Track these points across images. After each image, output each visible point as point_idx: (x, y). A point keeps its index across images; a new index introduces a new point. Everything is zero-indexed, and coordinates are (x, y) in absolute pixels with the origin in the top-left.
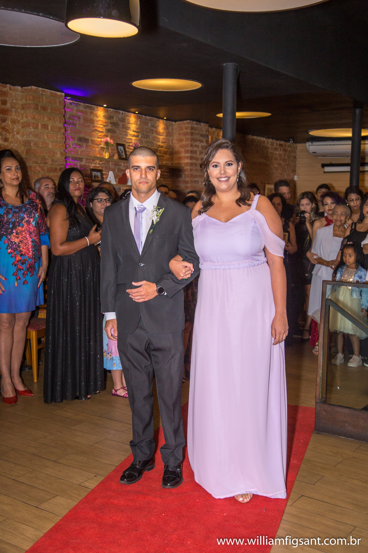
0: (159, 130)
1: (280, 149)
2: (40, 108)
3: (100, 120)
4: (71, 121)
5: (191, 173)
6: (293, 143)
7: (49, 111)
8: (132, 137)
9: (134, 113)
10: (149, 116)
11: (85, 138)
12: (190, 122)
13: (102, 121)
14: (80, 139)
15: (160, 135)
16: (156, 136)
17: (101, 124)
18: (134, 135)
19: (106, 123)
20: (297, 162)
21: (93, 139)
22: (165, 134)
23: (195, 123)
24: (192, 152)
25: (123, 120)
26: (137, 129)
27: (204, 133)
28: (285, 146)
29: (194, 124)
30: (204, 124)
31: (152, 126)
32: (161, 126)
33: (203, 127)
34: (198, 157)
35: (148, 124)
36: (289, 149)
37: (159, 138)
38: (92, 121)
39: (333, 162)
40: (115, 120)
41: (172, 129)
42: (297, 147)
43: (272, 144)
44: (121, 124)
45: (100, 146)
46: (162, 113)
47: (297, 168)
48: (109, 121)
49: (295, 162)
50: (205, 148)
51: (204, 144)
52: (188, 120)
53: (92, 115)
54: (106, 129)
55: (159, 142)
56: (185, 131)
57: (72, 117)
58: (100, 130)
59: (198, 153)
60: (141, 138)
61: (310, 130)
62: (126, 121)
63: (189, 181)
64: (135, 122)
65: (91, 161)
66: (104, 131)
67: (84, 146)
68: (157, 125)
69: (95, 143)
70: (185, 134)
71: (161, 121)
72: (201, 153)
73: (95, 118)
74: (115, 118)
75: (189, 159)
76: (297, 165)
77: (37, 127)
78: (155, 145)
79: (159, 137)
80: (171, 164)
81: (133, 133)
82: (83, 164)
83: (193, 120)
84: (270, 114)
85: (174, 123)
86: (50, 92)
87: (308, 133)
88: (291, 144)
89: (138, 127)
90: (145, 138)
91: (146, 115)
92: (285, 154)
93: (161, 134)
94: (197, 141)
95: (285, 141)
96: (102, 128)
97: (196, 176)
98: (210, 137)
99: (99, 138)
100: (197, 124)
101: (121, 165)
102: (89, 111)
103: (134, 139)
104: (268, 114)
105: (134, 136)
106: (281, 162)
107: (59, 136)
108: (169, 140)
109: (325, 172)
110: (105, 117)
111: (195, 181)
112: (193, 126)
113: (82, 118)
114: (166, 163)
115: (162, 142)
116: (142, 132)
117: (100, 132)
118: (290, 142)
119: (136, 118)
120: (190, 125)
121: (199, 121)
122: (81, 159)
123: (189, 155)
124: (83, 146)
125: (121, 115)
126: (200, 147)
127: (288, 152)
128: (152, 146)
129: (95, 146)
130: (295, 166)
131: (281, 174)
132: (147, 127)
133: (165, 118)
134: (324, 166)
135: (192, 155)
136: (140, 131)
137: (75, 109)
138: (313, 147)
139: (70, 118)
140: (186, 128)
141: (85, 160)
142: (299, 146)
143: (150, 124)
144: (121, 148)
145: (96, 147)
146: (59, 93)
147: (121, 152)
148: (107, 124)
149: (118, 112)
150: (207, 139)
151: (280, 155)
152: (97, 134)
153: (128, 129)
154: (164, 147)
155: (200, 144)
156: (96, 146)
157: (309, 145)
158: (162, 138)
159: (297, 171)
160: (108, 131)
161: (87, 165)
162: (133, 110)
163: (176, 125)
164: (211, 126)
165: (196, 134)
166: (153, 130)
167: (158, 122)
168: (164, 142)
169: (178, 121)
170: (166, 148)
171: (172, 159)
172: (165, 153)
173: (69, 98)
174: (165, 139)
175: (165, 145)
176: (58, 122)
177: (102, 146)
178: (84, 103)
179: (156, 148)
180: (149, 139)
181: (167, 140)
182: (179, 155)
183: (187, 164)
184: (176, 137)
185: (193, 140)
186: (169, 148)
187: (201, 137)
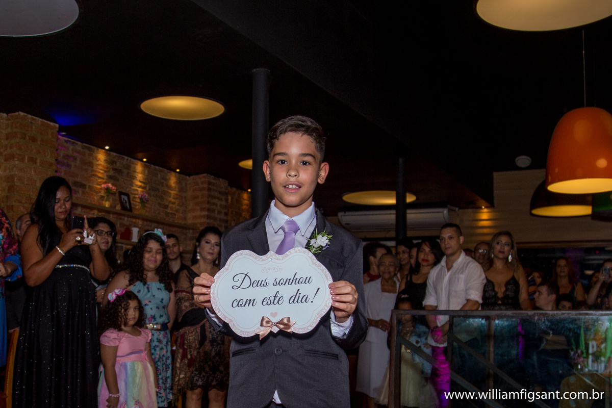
0: (170, 184)
2: (27, 138)
3: (101, 164)
4: (66, 161)
7: (39, 143)
8: (139, 188)
9: (142, 160)
10: (158, 166)
11: (81, 183)
12: (207, 176)
13: (103, 165)
15: (172, 190)
16: (166, 189)
17: (101, 169)
21: (91, 185)
22: (177, 189)
24: (209, 210)
25: (128, 167)
26: (144, 179)
27: (223, 191)
29: (212, 178)
30: (224, 180)
31: (163, 178)
32: (173, 180)
33: (222, 184)
34: (216, 216)
35: (157, 175)
37: (170, 193)
38: (91, 164)
40: (118, 166)
41: (186, 184)
44: (125, 171)
45: (100, 194)
46: (173, 165)
48: (112, 167)
50: (224, 207)
51: (223, 203)
52: (204, 173)
53: (91, 158)
54: (107, 176)
56: (201, 186)
57: (67, 157)
58: (100, 175)
59: (216, 212)
60: (149, 190)
62: (132, 170)
64: (142, 171)
65: (88, 210)
66: (105, 177)
67: (80, 192)
68: (168, 178)
69: (93, 190)
70: (201, 190)
71: (173, 174)
72: (219, 212)
73: (94, 161)
74: (118, 165)
75: (206, 217)
77: (22, 160)
78: (165, 200)
79: (170, 191)
80: (184, 224)
81: (140, 184)
83: (211, 174)
85: (188, 177)
86: (42, 122)
87: (341, 198)
89: (145, 177)
90: (153, 190)
91: (155, 165)
94: (215, 198)
96: (102, 173)
98: (230, 198)
99: (98, 184)
100: (216, 180)
101: (124, 219)
102: (87, 152)
103: (141, 191)
105: (140, 187)
108: (182, 197)
110: (108, 162)
112: (210, 180)
113: (78, 159)
114: (178, 223)
115: (174, 198)
116: (150, 183)
117: (100, 177)
119: (143, 167)
120: (207, 180)
121: (217, 175)
123: (206, 213)
124: (78, 192)
125: (125, 160)
126: (219, 205)
128: (161, 201)
129: (93, 194)
132: (156, 179)
133: (178, 170)
135: (209, 214)
136: (146, 182)
137: (71, 147)
138: (345, 218)
139: (64, 157)
140: (203, 183)
141: (80, 208)
143: (159, 176)
144: (124, 197)
146: (52, 124)
147: (124, 202)
148: (108, 169)
149: (123, 158)
150: (226, 198)
152: (97, 180)
153: (133, 178)
154: (176, 204)
155: (219, 203)
156: (95, 194)
158: (174, 193)
160: (110, 178)
162: (140, 157)
163: (190, 179)
164: (231, 185)
165: (213, 190)
166: (163, 183)
167: (169, 174)
168: (176, 198)
169: (192, 175)
170: (178, 205)
171: (185, 219)
172: (177, 211)
173: (64, 133)
174: (177, 195)
175: (177, 202)
176: (48, 157)
177: (102, 193)
178: (82, 142)
179: (167, 204)
180: (159, 192)
181: (179, 196)
182: (194, 214)
183: (202, 224)
184: (190, 193)
185: (209, 196)
186: (181, 206)
187: (220, 195)
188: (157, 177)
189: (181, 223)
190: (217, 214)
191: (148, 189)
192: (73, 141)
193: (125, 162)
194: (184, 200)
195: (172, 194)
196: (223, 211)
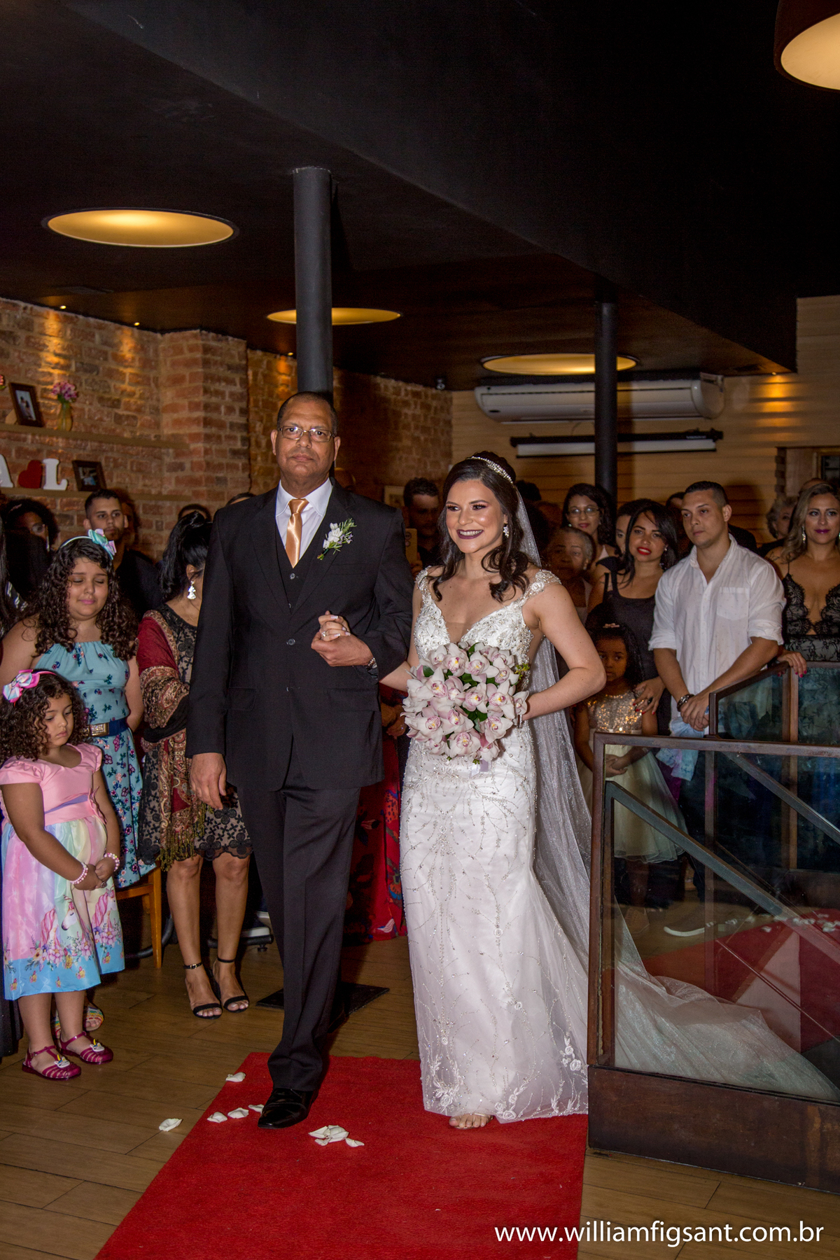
0: (123, 354)
1: (416, 404)
5: (208, 457)
6: (443, 390)
8: (54, 368)
9: (57, 308)
10: (96, 317)
12: (201, 334)
15: (126, 367)
16: (113, 365)
18: (57, 364)
20: (453, 435)
22: (137, 364)
23: (213, 337)
24: (207, 407)
25: (28, 325)
26: (64, 349)
27: (237, 361)
28: (426, 396)
29: (211, 339)
30: (236, 339)
31: (105, 343)
32: (127, 344)
33: (233, 347)
34: (223, 419)
35: (93, 336)
36: (434, 404)
37: (124, 374)
39: (537, 434)
40: (8, 324)
41: (156, 351)
42: (451, 400)
43: (397, 393)
44: (23, 334)
46: (127, 311)
47: (454, 448)
49: (449, 433)
50: (240, 397)
51: (238, 389)
52: (195, 329)
55: (123, 382)
56: (188, 355)
59: (223, 409)
60: (77, 370)
61: (486, 359)
62: (37, 330)
63: (203, 480)
64: (60, 331)
68: (116, 341)
70: (189, 363)
71: (127, 331)
72: (230, 410)
74: (5, 321)
75: (202, 424)
76: (455, 442)
78: (113, 390)
79: (121, 369)
80: (155, 436)
81: (55, 360)
83: (209, 329)
84: (399, 315)
85: (159, 336)
87: (482, 364)
88: (439, 392)
89: (67, 343)
90: (86, 371)
91: (86, 315)
92: (426, 417)
93: (127, 364)
94: (219, 380)
95: (425, 385)
97: (220, 467)
98: (250, 373)
100: (219, 340)
101: (25, 439)
103: (59, 375)
104: (391, 315)
105: (56, 366)
106: (417, 434)
108: (149, 379)
109: (518, 457)
111: (218, 479)
112: (208, 343)
114: (141, 435)
115: (130, 384)
116: (79, 356)
118: (439, 387)
119: (61, 322)
120: (200, 342)
121: (222, 331)
123: (200, 414)
125: (21, 312)
126: (227, 394)
127: (432, 411)
128: (105, 392)
130: (450, 444)
131: (419, 460)
132: (91, 345)
133: (137, 324)
134: (515, 442)
135: (209, 415)
136: (72, 355)
138: (490, 399)
140: (191, 350)
142: (459, 398)
143: (97, 337)
144: (24, 395)
147: (24, 404)
149: (15, 305)
150: (244, 377)
151: (414, 416)
153: (41, 348)
154: (137, 396)
155: (228, 389)
158: (131, 374)
159: (455, 454)
162: (52, 300)
163: (164, 340)
164: (251, 346)
165: (216, 363)
166: (106, 353)
167: (118, 332)
168: (138, 383)
169: (169, 331)
170: (141, 397)
171: (157, 425)
172: (139, 410)
174: (136, 375)
175: (138, 390)
179: (117, 397)
180: (98, 374)
181: (141, 380)
182: (175, 416)
183: (194, 437)
184: (165, 371)
185: (207, 377)
186: (148, 398)
187: (229, 372)
188: (93, 342)
189: (148, 436)
190: (225, 414)
191: (72, 368)
193: (19, 315)
194: (153, 385)
195: (128, 375)
196: (237, 406)
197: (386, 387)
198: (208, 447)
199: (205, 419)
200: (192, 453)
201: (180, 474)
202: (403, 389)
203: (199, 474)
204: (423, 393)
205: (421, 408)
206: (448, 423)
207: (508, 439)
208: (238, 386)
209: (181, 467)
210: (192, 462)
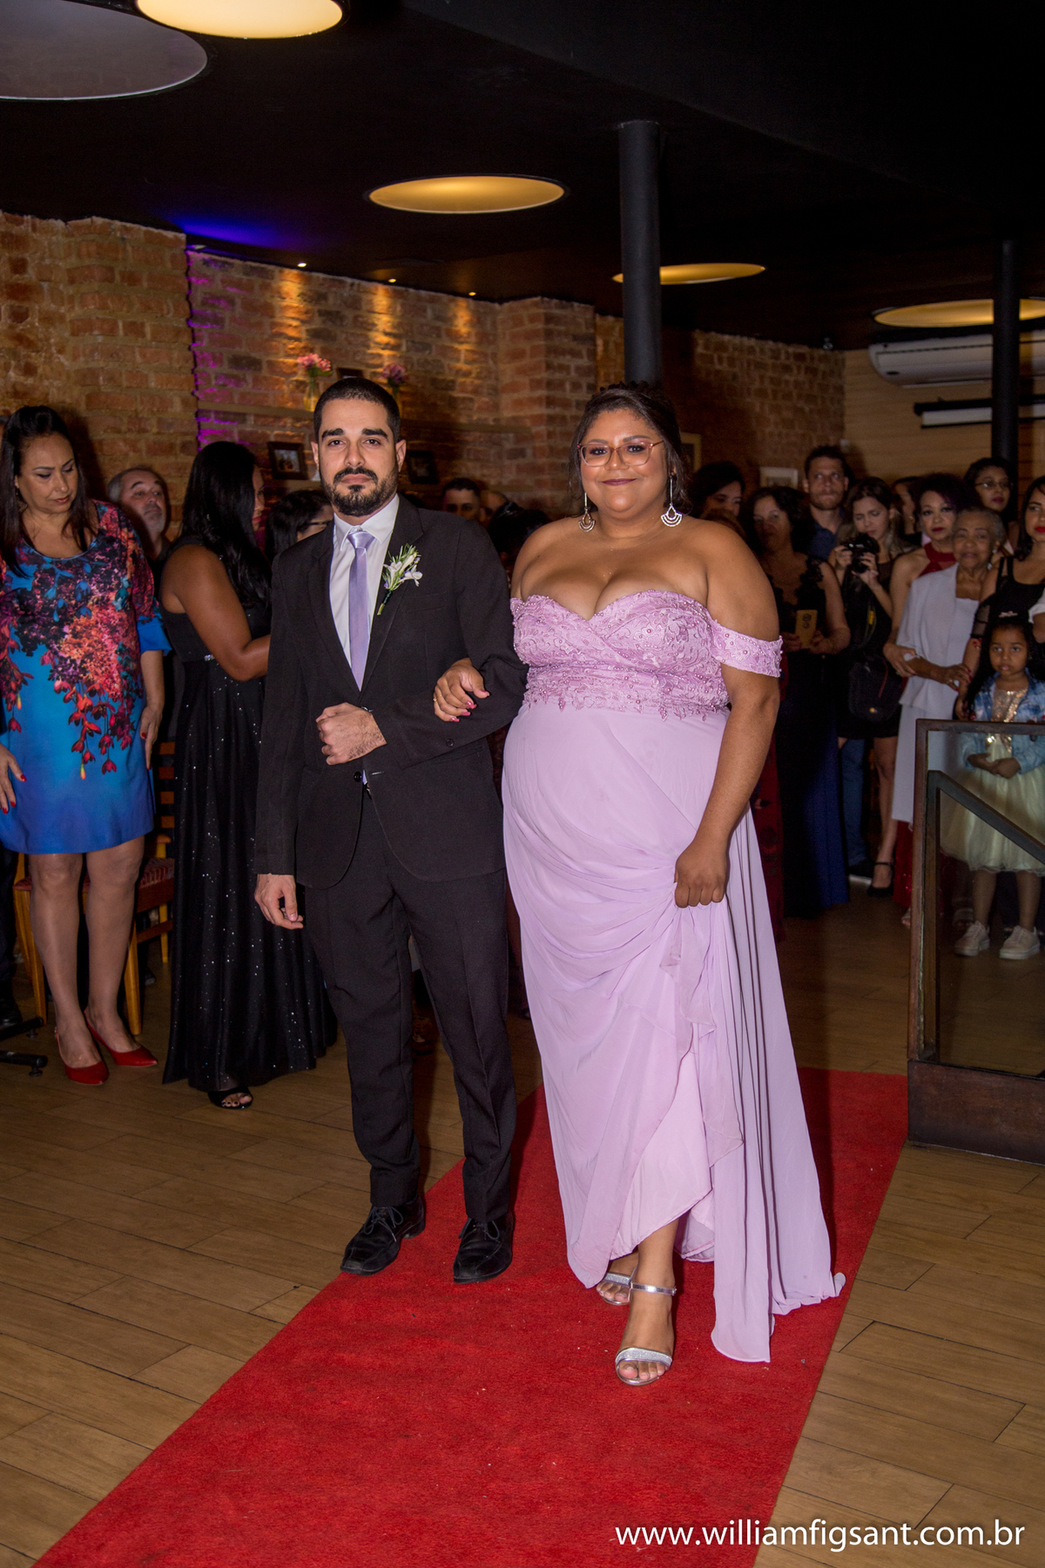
0: (457, 329)
1: (799, 368)
2: (118, 278)
3: (292, 307)
4: (209, 311)
5: (551, 442)
6: (832, 350)
7: (145, 284)
8: (383, 349)
9: (385, 282)
10: (427, 289)
11: (250, 357)
12: (543, 302)
13: (297, 307)
14: (236, 362)
15: (462, 343)
16: (448, 343)
17: (293, 318)
18: (387, 344)
19: (306, 313)
20: (846, 404)
21: (273, 358)
22: (473, 339)
23: (556, 304)
24: (550, 384)
25: (355, 303)
26: (394, 327)
27: (583, 330)
28: (812, 358)
29: (553, 307)
30: (583, 305)
31: (438, 318)
32: (462, 317)
33: (579, 314)
34: (568, 397)
35: (425, 311)
36: (822, 367)
37: (458, 351)
38: (268, 310)
39: (947, 398)
40: (332, 303)
41: (494, 324)
42: (843, 361)
43: (776, 355)
44: (349, 314)
45: (295, 378)
46: (462, 280)
47: (846, 419)
48: (317, 308)
49: (840, 401)
50: (587, 371)
51: (584, 362)
52: (536, 296)
53: (268, 294)
54: (307, 331)
55: (458, 360)
56: (528, 326)
57: (213, 300)
58: (292, 333)
59: (568, 386)
60: (408, 350)
61: (877, 311)
62: (365, 307)
63: (547, 467)
64: (390, 307)
65: (272, 419)
66: (304, 336)
67: (249, 378)
68: (450, 314)
69: (278, 370)
70: (529, 336)
71: (462, 302)
72: (576, 386)
73: (277, 302)
74: (331, 300)
75: (544, 404)
76: (848, 411)
77: (112, 332)
78: (447, 371)
79: (456, 346)
80: (495, 420)
81: (385, 339)
82: (248, 429)
83: (551, 295)
84: (763, 268)
85: (497, 306)
86: (146, 233)
87: (873, 317)
88: (829, 353)
89: (397, 320)
90: (417, 350)
91: (417, 287)
92: (811, 382)
93: (462, 340)
94: (563, 353)
95: (810, 346)
96: (296, 327)
98: (600, 342)
99: (289, 356)
100: (563, 307)
102: (257, 281)
103: (389, 356)
104: (753, 269)
105: (386, 346)
106: (801, 404)
107: (176, 355)
108: (486, 356)
109: (924, 427)
110: (305, 298)
112: (549, 311)
113: (238, 301)
114: (479, 419)
115: (467, 362)
116: (410, 334)
117: (291, 338)
118: (826, 347)
119: (390, 297)
120: (542, 311)
121: (566, 297)
122: (241, 417)
123: (542, 393)
124: (244, 380)
125: (347, 289)
126: (573, 368)
127: (820, 375)
128: (438, 373)
129: (278, 380)
130: (842, 415)
131: (803, 435)
133: (473, 294)
134: (920, 409)
135: (552, 393)
136: (403, 333)
137: (219, 276)
138: (887, 358)
139: (204, 302)
140: (532, 319)
141: (252, 418)
142: (852, 358)
143: (429, 313)
145: (283, 383)
146: (170, 234)
148: (309, 315)
149: (341, 282)
150: (592, 348)
151: (797, 384)
152: (285, 344)
153: (369, 327)
154: (474, 375)
155: (573, 363)
156: (283, 379)
157: (878, 353)
158: (467, 351)
159: (848, 426)
160: (315, 334)
161: (260, 431)
162: (380, 273)
163: (503, 310)
164: (603, 312)
165: (560, 333)
166: (439, 329)
167: (452, 305)
168: (473, 361)
169: (508, 300)
170: (478, 377)
171: (496, 407)
172: (476, 391)
173: (198, 247)
174: (472, 352)
175: (475, 369)
176: (171, 314)
177: (300, 377)
178: (244, 259)
179: (451, 378)
180: (430, 353)
181: (479, 356)
182: (516, 396)
183: (537, 419)
184: (504, 345)
185: (552, 351)
186: (486, 377)
187: (575, 343)
188: (425, 317)
189: (486, 419)
190: (571, 392)
191: (404, 348)
192: (223, 259)
193: (346, 293)
194: (491, 362)
195: (463, 352)
196: (584, 381)
197: (762, 351)
198: (551, 429)
199: (548, 398)
200: (532, 437)
201: (521, 461)
202: (783, 351)
203: (542, 461)
204: (808, 356)
205: (806, 373)
206: (840, 390)
207: (910, 407)
208: (586, 359)
209: (521, 453)
210: (534, 448)
